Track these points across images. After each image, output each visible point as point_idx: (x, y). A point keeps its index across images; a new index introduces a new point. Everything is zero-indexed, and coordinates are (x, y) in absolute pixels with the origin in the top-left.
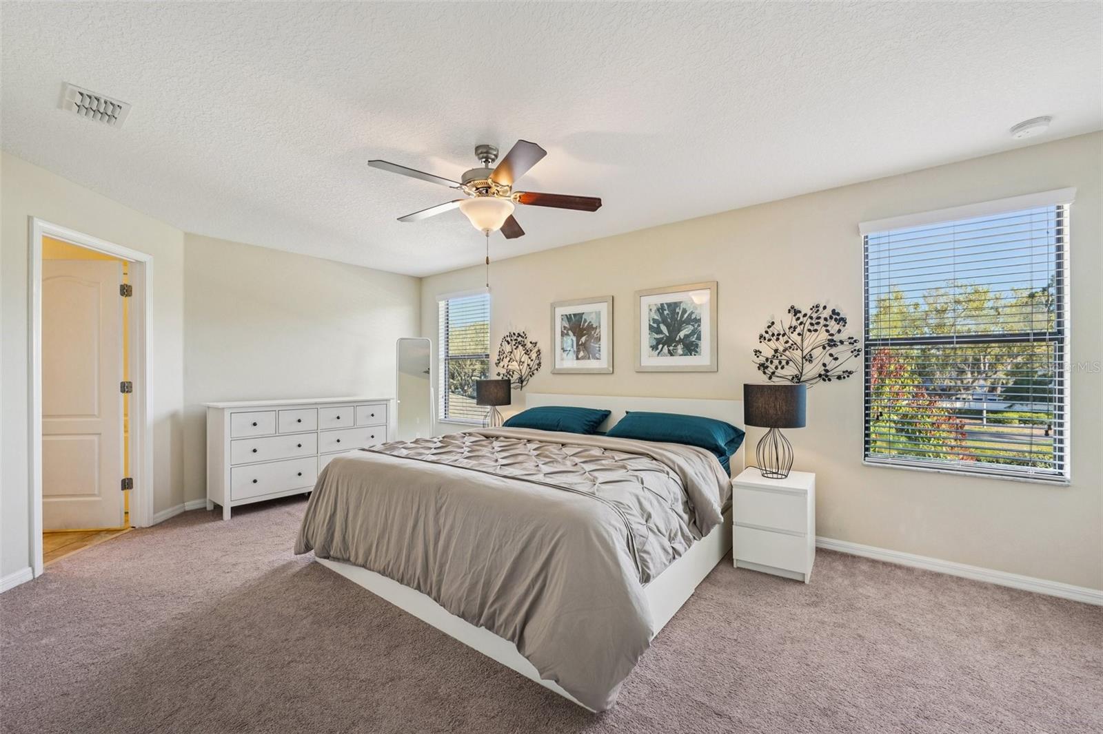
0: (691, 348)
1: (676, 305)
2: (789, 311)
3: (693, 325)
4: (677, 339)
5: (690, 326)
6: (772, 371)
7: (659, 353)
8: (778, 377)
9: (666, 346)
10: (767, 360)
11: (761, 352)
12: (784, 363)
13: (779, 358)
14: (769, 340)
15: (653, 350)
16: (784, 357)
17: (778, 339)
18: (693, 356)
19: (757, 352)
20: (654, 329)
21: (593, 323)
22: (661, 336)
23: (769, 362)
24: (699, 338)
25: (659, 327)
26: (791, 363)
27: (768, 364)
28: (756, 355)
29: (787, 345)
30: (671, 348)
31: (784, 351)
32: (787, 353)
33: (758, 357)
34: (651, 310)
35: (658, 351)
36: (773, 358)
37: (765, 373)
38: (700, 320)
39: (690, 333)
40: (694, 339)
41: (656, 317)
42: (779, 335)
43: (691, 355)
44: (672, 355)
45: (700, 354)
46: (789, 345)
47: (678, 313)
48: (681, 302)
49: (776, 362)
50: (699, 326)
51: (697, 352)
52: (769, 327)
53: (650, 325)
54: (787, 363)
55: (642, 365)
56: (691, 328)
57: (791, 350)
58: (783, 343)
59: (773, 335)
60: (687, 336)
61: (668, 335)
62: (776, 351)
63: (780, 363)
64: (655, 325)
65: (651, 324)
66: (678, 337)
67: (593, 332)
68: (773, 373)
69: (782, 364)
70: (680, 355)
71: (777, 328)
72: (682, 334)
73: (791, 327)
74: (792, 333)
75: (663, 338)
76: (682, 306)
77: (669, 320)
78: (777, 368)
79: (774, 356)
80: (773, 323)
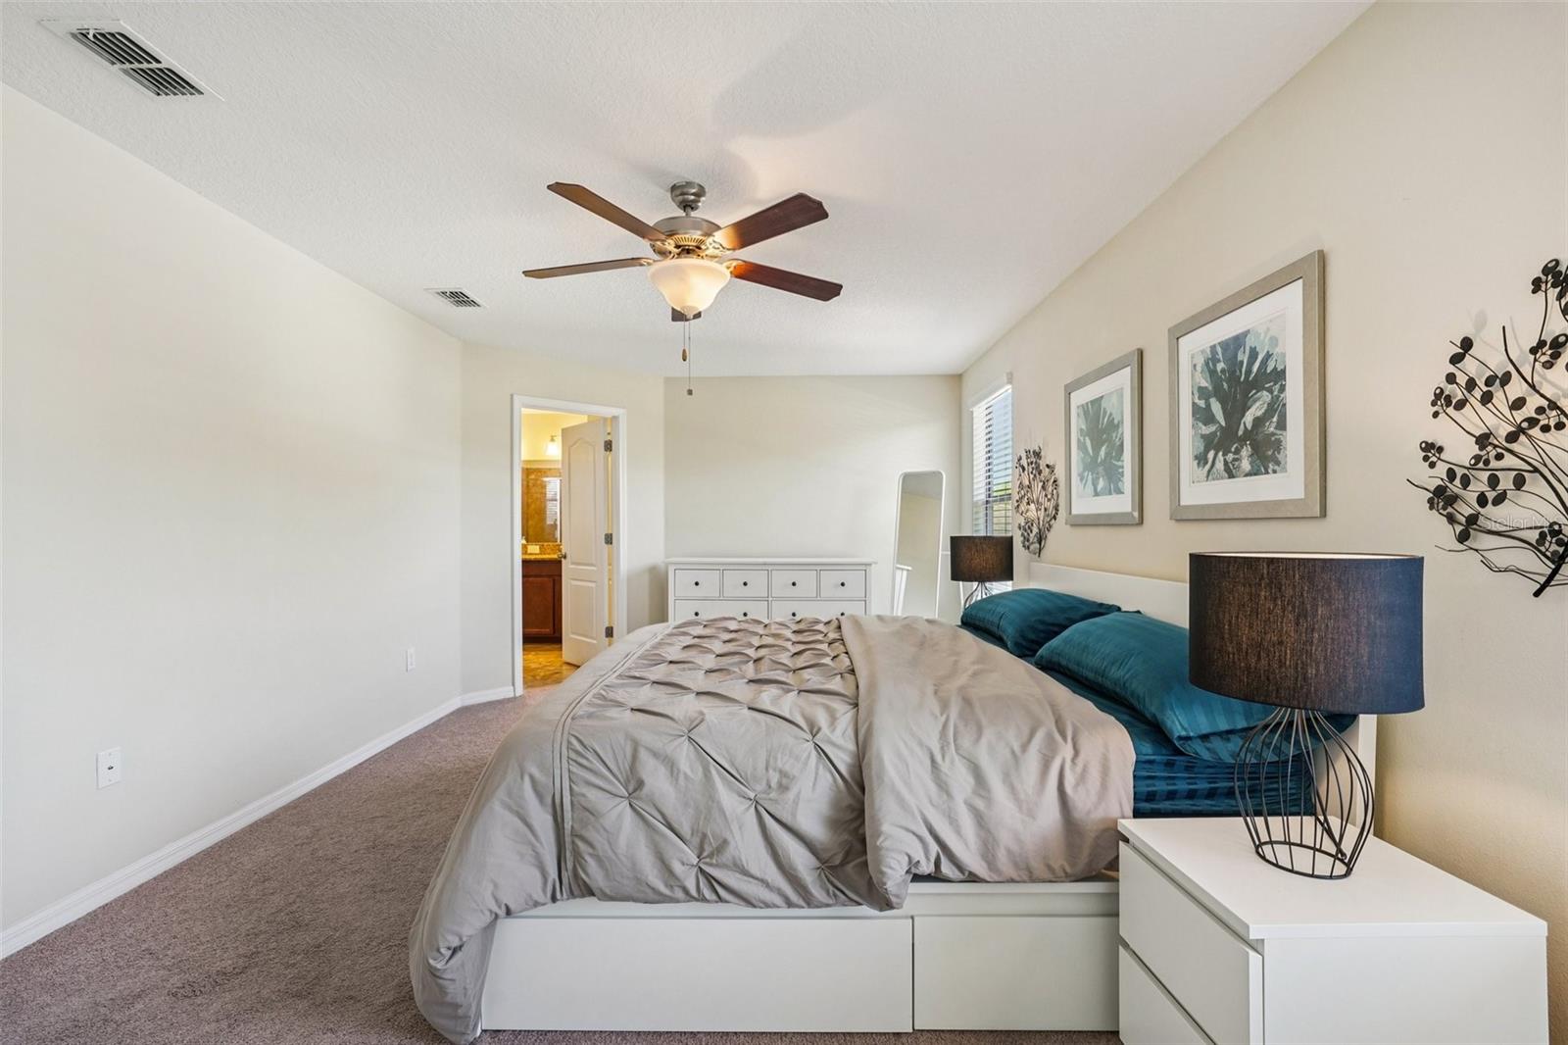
0: (1266, 454)
1: (1238, 341)
2: (1537, 285)
3: (1270, 391)
4: (1240, 433)
5: (1265, 393)
6: (1468, 512)
7: (1209, 471)
8: (1490, 532)
9: (1221, 453)
10: (1451, 475)
11: (1440, 449)
12: (1506, 482)
13: (1494, 464)
14: (1461, 405)
15: (1198, 464)
16: (1509, 461)
17: (1487, 398)
18: (1271, 476)
19: (1431, 450)
20: (1203, 415)
21: (1114, 416)
22: (1212, 428)
23: (1457, 482)
24: (1282, 425)
25: (1208, 406)
26: (1535, 484)
27: (1456, 487)
28: (1426, 459)
29: (1519, 416)
30: (1230, 457)
31: (1512, 437)
32: (1522, 446)
33: (1432, 465)
34: (1195, 366)
35: (1208, 467)
36: (1473, 467)
37: (1451, 519)
38: (1284, 371)
39: (1264, 414)
40: (1272, 429)
41: (1204, 384)
42: (1489, 382)
43: (1267, 473)
44: (1231, 476)
45: (1284, 470)
46: (1529, 411)
47: (1242, 362)
48: (1246, 334)
49: (1480, 483)
50: (1282, 389)
51: (1278, 463)
52: (1456, 359)
53: (1194, 404)
54: (1519, 482)
55: (1182, 503)
56: (1266, 396)
57: (1535, 432)
58: (1506, 411)
59: (1471, 384)
60: (1258, 422)
61: (1223, 424)
62: (1483, 440)
63: (1493, 481)
64: (1202, 403)
65: (1197, 401)
66: (1242, 426)
67: (1114, 435)
68: (1472, 520)
69: (1501, 487)
70: (1246, 475)
71: (1489, 357)
72: (1248, 419)
73: (1541, 344)
74: (1548, 365)
75: (1214, 433)
76: (1250, 342)
77: (1225, 385)
78: (1482, 500)
79: (1477, 458)
80: (1467, 344)
